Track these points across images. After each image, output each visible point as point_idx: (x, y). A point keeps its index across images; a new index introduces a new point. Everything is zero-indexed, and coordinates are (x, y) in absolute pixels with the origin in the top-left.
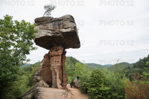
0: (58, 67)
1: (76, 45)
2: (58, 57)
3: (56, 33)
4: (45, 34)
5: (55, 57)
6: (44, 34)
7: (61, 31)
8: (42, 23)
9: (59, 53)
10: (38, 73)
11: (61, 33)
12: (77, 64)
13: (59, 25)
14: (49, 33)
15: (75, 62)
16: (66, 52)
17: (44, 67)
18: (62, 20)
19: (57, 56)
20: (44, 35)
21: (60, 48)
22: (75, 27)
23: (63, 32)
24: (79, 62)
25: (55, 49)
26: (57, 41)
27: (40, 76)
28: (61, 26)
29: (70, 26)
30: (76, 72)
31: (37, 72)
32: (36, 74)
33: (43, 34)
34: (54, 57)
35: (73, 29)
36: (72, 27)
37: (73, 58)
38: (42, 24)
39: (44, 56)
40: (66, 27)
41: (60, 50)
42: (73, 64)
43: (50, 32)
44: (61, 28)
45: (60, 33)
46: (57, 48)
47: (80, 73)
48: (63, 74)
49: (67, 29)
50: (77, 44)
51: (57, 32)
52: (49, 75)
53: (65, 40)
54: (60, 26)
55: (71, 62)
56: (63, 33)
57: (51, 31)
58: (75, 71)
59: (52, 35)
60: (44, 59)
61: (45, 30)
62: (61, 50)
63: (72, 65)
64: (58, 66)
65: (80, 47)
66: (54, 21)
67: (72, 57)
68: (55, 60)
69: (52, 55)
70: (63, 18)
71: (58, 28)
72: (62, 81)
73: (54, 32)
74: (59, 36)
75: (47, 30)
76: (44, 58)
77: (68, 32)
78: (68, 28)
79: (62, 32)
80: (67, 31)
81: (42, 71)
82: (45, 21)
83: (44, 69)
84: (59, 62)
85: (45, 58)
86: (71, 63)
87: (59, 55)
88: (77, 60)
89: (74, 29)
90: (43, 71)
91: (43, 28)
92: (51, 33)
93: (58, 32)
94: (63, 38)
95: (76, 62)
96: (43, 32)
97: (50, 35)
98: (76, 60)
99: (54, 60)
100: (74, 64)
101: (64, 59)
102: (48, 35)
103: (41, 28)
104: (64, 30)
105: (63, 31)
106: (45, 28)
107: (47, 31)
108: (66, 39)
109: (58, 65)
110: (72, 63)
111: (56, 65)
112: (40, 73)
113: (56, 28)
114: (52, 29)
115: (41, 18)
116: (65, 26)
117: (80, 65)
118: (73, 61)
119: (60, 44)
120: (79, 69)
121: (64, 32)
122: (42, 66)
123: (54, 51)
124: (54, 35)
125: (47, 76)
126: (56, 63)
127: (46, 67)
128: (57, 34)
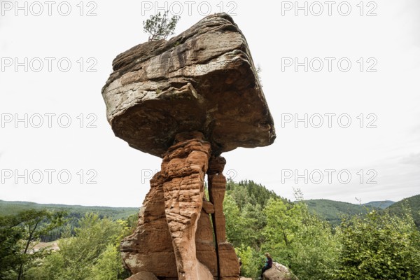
0: (188, 223)
1: (257, 131)
2: (186, 179)
3: (173, 84)
4: (138, 96)
5: (176, 179)
6: (133, 97)
7: (189, 74)
8: (131, 64)
9: (191, 163)
10: (130, 241)
11: (190, 81)
12: (271, 205)
13: (181, 55)
14: (149, 90)
15: (264, 198)
16: (223, 162)
17: (151, 218)
18: (191, 36)
19: (184, 175)
20: (134, 103)
21: (196, 143)
22: (243, 48)
23: (198, 77)
24: (275, 197)
25: (179, 151)
26: (181, 118)
27: (137, 252)
28: (189, 54)
29: (223, 49)
30: (271, 233)
31: (127, 238)
32: (124, 248)
33: (130, 101)
34: (174, 180)
35: (237, 57)
36: (232, 50)
37: (258, 186)
38: (131, 68)
39: (152, 182)
40: (207, 55)
41: (194, 153)
42: (258, 206)
43: (152, 88)
44: (188, 62)
45: (186, 84)
46: (183, 147)
47: (285, 237)
48: (220, 248)
49: (212, 63)
50: (260, 129)
51: (175, 80)
52: (166, 249)
53: (212, 110)
54: (185, 57)
55: (250, 198)
56: (197, 81)
57: (154, 83)
58: (267, 228)
59: (159, 95)
60: (150, 191)
61: (137, 84)
62: (199, 150)
63: (256, 209)
64: (189, 218)
65: (275, 137)
66: (164, 50)
67: (252, 183)
68: (177, 191)
69: (167, 173)
70: (194, 30)
71: (178, 65)
72: (216, 274)
73: (165, 84)
74: (184, 94)
75: (142, 83)
76: (152, 187)
77: (216, 71)
78: (216, 57)
79: (192, 77)
80: (211, 70)
81: (142, 236)
82: (139, 57)
83: (149, 228)
84: (191, 200)
85: (154, 189)
86: (251, 202)
87: (189, 173)
88: (270, 190)
89: (237, 53)
90: (146, 234)
91: (133, 78)
92: (154, 90)
93: (179, 80)
94: (201, 101)
95: (268, 198)
96: (131, 92)
97: (152, 96)
98: (267, 191)
99: (175, 193)
100: (263, 203)
101: (218, 187)
102: (145, 97)
103: (128, 81)
104: (199, 70)
105: (195, 75)
106: (138, 78)
107: (142, 87)
108: (217, 109)
109: (185, 212)
110: (255, 200)
111: (179, 214)
112: (137, 243)
113: (173, 66)
114: (159, 74)
115: (127, 51)
116: (204, 52)
117: (280, 207)
118: (256, 196)
119: (195, 132)
120: (279, 224)
121: (202, 74)
122: (143, 216)
123: (174, 157)
124: (164, 95)
125: (161, 253)
126: (181, 204)
127: (155, 220)
128: (173, 90)
